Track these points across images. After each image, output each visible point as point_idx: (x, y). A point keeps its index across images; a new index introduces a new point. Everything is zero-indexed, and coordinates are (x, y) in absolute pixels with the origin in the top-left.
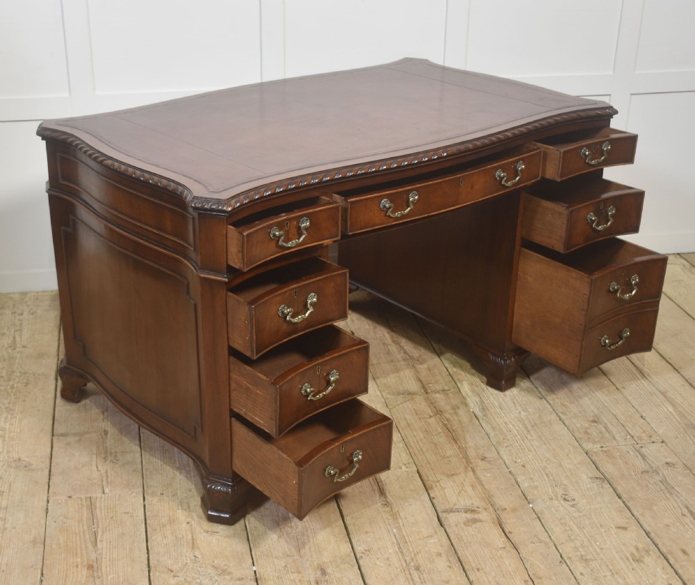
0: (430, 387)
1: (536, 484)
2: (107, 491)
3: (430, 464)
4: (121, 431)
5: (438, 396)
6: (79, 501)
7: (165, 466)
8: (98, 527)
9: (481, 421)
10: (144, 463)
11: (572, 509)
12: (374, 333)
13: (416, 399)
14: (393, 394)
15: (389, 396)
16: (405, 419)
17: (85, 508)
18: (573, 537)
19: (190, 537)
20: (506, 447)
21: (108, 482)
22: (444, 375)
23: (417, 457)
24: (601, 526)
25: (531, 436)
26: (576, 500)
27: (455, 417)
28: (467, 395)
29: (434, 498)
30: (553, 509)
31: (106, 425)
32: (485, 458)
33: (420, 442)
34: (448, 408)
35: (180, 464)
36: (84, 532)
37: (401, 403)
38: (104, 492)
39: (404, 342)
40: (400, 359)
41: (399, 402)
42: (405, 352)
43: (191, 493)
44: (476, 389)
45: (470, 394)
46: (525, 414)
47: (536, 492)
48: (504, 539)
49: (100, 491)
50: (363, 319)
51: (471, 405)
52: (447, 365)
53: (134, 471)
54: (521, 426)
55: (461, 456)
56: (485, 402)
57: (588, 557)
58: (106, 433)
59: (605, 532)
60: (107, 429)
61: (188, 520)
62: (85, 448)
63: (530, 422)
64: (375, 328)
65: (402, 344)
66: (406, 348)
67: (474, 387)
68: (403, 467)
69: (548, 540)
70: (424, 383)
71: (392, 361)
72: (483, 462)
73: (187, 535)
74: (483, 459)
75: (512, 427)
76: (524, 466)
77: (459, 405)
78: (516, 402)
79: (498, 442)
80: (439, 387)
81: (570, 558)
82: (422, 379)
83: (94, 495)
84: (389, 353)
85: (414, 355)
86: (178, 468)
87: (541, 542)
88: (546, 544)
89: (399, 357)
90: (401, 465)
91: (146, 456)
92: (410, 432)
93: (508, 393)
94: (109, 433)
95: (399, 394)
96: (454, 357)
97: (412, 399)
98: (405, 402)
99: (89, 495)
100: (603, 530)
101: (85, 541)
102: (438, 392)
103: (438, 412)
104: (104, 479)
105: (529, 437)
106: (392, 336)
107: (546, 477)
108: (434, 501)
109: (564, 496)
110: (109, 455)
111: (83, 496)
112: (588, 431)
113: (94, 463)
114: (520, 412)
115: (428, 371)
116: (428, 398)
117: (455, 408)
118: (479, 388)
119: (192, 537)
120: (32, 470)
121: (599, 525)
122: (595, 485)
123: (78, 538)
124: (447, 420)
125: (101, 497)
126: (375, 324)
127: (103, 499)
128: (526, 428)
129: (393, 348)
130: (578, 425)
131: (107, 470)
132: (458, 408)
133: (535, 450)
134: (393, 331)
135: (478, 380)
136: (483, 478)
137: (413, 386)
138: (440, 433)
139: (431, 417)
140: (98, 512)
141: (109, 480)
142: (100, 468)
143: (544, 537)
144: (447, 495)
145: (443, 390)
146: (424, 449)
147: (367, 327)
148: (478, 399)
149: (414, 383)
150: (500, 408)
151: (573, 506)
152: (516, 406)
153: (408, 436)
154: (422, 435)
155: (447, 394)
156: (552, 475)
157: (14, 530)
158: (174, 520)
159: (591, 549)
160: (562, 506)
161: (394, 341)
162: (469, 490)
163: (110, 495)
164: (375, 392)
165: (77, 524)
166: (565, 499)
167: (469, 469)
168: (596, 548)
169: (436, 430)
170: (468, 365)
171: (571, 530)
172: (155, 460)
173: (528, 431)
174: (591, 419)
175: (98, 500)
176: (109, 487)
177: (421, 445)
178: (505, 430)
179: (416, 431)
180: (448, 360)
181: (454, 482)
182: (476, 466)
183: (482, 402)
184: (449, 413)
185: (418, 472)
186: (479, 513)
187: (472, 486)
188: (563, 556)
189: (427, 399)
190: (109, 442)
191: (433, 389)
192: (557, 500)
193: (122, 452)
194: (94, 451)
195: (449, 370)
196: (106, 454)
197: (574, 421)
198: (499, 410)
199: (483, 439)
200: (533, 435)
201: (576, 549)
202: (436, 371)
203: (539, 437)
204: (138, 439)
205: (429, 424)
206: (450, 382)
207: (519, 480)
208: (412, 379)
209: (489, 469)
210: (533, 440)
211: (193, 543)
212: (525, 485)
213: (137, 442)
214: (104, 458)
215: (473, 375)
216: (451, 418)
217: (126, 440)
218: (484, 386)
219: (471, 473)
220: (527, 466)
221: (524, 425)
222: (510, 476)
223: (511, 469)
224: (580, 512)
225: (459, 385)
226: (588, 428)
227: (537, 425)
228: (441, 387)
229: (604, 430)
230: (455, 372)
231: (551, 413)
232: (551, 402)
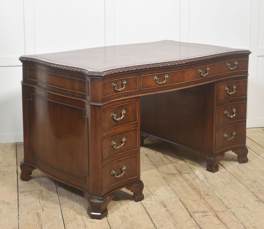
0: (182, 172)
1: (231, 203)
2: (45, 210)
3: (185, 197)
4: (49, 190)
5: (186, 175)
6: (33, 214)
7: (70, 201)
8: (42, 222)
9: (205, 183)
10: (60, 200)
11: (247, 211)
12: (156, 154)
13: (177, 176)
14: (166, 175)
15: (164, 175)
16: (173, 182)
17: (36, 216)
18: (249, 220)
19: (83, 224)
20: (217, 191)
21: (45, 207)
22: (187, 168)
23: (179, 195)
24: (261, 216)
26: (249, 208)
27: (194, 182)
28: (198, 174)
29: (188, 208)
30: (239, 211)
31: (42, 188)
32: (208, 195)
35: (76, 200)
36: (36, 224)
37: (170, 177)
38: (43, 211)
39: (169, 157)
40: (168, 163)
41: (169, 177)
42: (170, 161)
43: (82, 209)
44: (202, 172)
45: (200, 174)
46: (224, 180)
47: (231, 205)
48: (219, 221)
49: (42, 210)
50: (151, 150)
51: (200, 178)
52: (188, 164)
53: (56, 203)
54: (223, 184)
55: (198, 194)
56: (206, 176)
57: (256, 227)
58: (42, 191)
59: (263, 218)
60: (42, 189)
61: (82, 218)
62: (33, 196)
63: (226, 182)
64: (156, 153)
65: (168, 158)
66: (170, 159)
68: (173, 198)
69: (238, 221)
70: (179, 170)
71: (165, 164)
72: (207, 196)
73: (82, 224)
74: (207, 195)
75: (219, 184)
76: (225, 197)
78: (219, 176)
79: (213, 189)
81: (248, 227)
83: (39, 212)
84: (163, 161)
85: (174, 161)
86: (75, 201)
87: (235, 222)
88: (238, 222)
90: (172, 198)
91: (61, 198)
93: (216, 173)
94: (43, 191)
95: (169, 174)
96: (191, 162)
97: (175, 176)
98: (172, 177)
99: (37, 212)
100: (262, 218)
101: (37, 227)
103: (187, 180)
104: (43, 206)
105: (226, 187)
106: (164, 155)
107: (235, 200)
108: (188, 209)
109: (243, 207)
110: (44, 198)
111: (34, 212)
112: (252, 185)
113: (38, 201)
114: (222, 179)
115: (181, 167)
116: (181, 176)
117: (194, 179)
118: (203, 172)
119: (84, 224)
120: (10, 204)
121: (260, 216)
122: (256, 203)
123: (34, 226)
124: (191, 183)
125: (43, 212)
126: (156, 152)
127: (43, 213)
128: (225, 184)
129: (165, 159)
131: (44, 203)
132: (195, 178)
133: (229, 192)
134: (164, 154)
135: (203, 169)
136: (208, 201)
137: (175, 171)
138: (188, 187)
139: (183, 181)
140: (42, 217)
141: (45, 206)
142: (41, 202)
143: (236, 220)
144: (193, 207)
145: (188, 173)
146: (181, 192)
147: (153, 152)
148: (203, 176)
149: (175, 170)
150: (213, 178)
151: (248, 210)
153: (174, 188)
154: (180, 188)
155: (190, 174)
156: (238, 200)
157: (4, 225)
158: (76, 219)
159: (257, 224)
160: (243, 210)
161: (165, 157)
162: (203, 205)
163: (46, 211)
164: (159, 174)
165: (33, 222)
166: (244, 208)
167: (202, 198)
168: (260, 223)
169: (186, 186)
170: (198, 164)
171: (248, 218)
172: (65, 199)
173: (226, 185)
174: (253, 181)
175: (41, 213)
176: (46, 208)
177: (180, 191)
178: (216, 186)
179: (177, 186)
180: (189, 163)
181: (196, 203)
182: (205, 197)
183: (205, 176)
185: (180, 200)
186: (208, 213)
187: (204, 204)
188: (246, 226)
190: (44, 193)
191: (183, 172)
192: (241, 208)
193: (50, 197)
194: (38, 197)
195: (190, 166)
196: (43, 198)
197: (246, 182)
198: (213, 179)
199: (207, 188)
200: (228, 187)
201: (251, 224)
202: (184, 167)
203: (231, 187)
204: (56, 192)
205: (183, 184)
206: (191, 170)
207: (224, 202)
208: (174, 169)
209: (211, 198)
210: (228, 188)
211: (85, 226)
212: (226, 203)
213: (56, 193)
214: (42, 199)
215: (200, 167)
217: (51, 193)
218: (205, 171)
219: (203, 200)
220: (227, 197)
221: (224, 183)
222: (220, 200)
223: (220, 198)
224: (251, 212)
225: (194, 171)
226: (251, 184)
227: (229, 183)
228: (187, 172)
229: (258, 185)
230: (192, 167)
231: (235, 179)
232: (235, 176)
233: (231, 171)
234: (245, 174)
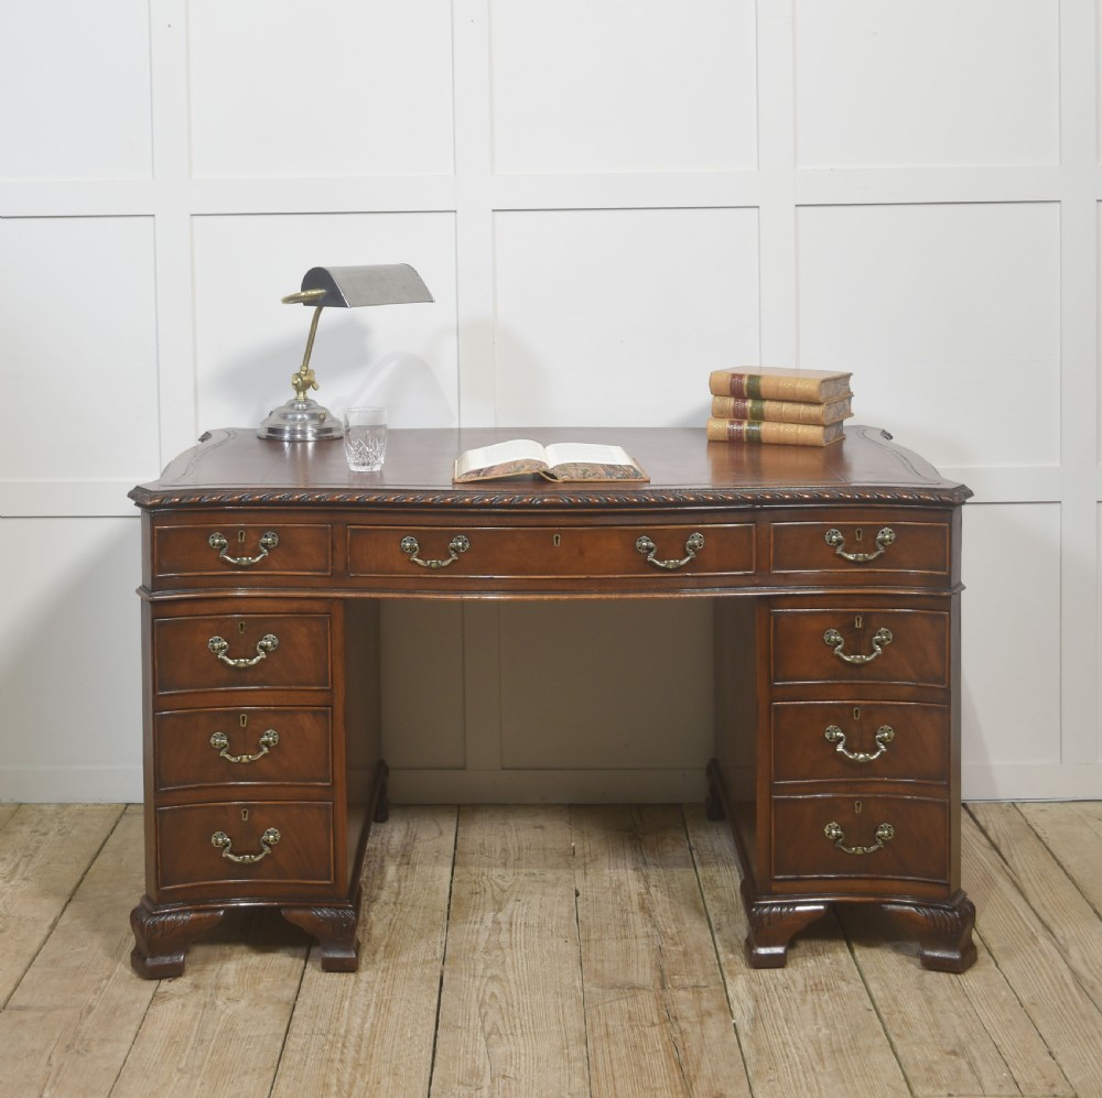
0: (673, 981)
4: (115, 1010)
5: (682, 994)
9: (742, 1039)
12: (615, 894)
13: (639, 998)
14: (602, 987)
15: (594, 989)
16: (607, 1025)
20: (769, 1081)
21: (54, 1082)
22: (708, 963)
23: (599, 1086)
25: (824, 1067)
27: (698, 1029)
28: (737, 997)
31: (98, 998)
33: (615, 1062)
34: (691, 1014)
37: (610, 1001)
39: (660, 910)
40: (640, 936)
41: (607, 1000)
42: (655, 926)
44: (756, 988)
45: (743, 995)
46: (828, 1032)
51: (737, 1014)
52: (720, 950)
53: (107, 1069)
54: (811, 1050)
55: (680, 1089)
56: (762, 1008)
58: (90, 1009)
60: (94, 1004)
62: (44, 1029)
63: (831, 1045)
64: (619, 887)
65: (654, 914)
66: (659, 919)
67: (753, 984)
70: (666, 973)
71: (626, 937)
75: (794, 1051)
77: (712, 1011)
78: (819, 1013)
79: (757, 1073)
80: (688, 982)
82: (665, 967)
84: (625, 925)
85: (669, 930)
89: (641, 932)
92: (606, 1046)
94: (95, 1011)
95: (613, 987)
97: (634, 996)
98: (618, 999)
102: (685, 988)
103: (670, 1018)
104: (52, 1077)
105: (818, 1068)
106: (643, 900)
110: (77, 1043)
112: (934, 1066)
113: (48, 1052)
114: (819, 1029)
115: (681, 957)
116: (661, 996)
117: (704, 1015)
118: (761, 987)
124: (681, 1033)
128: (820, 1055)
129: (637, 918)
130: (918, 1057)
131: (62, 1065)
132: (710, 1014)
133: (820, 1090)
137: (645, 976)
138: (658, 1050)
139: (653, 1025)
141: (58, 1079)
142: (53, 1060)
145: (696, 987)
146: (617, 1074)
148: (751, 1004)
149: (648, 971)
150: (786, 1020)
152: (816, 1019)
153: (599, 1052)
154: (624, 1052)
155: (699, 993)
161: (643, 909)
164: (574, 980)
169: (654, 1046)
173: (821, 1059)
174: (948, 1049)
176: (54, 1089)
177: (616, 1068)
178: (777, 1053)
179: (617, 1045)
180: (726, 941)
183: (757, 1008)
184: (690, 1022)
189: (659, 998)
190: (89, 1023)
191: (677, 983)
193: (101, 1040)
194: (57, 1035)
195: (721, 957)
196: (74, 1042)
197: (915, 1049)
198: (782, 1023)
199: (732, 1066)
200: (827, 1065)
202: (697, 956)
203: (839, 1070)
204: (140, 1023)
205: (645, 1035)
206: (714, 974)
208: (648, 965)
210: (823, 1075)
213: (136, 1028)
214: (68, 1047)
216: (690, 1030)
217: (117, 1023)
221: (818, 1049)
225: (728, 980)
226: (936, 1063)
227: (841, 1051)
228: (693, 982)
229: (965, 1066)
230: (729, 961)
231: (878, 1034)
232: (885, 1017)
233: (880, 994)
234: (932, 1011)
